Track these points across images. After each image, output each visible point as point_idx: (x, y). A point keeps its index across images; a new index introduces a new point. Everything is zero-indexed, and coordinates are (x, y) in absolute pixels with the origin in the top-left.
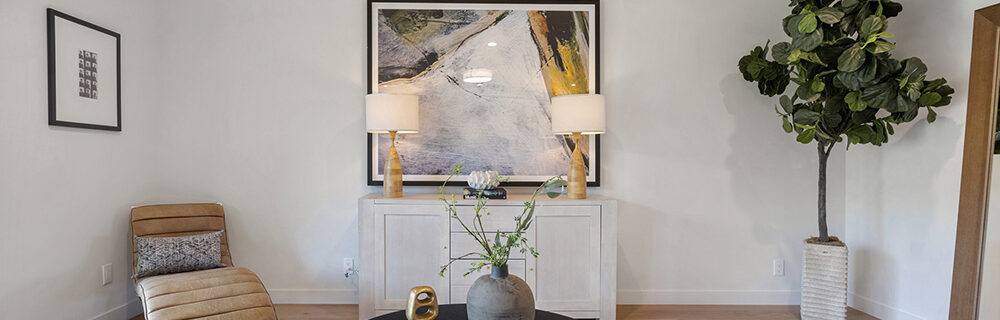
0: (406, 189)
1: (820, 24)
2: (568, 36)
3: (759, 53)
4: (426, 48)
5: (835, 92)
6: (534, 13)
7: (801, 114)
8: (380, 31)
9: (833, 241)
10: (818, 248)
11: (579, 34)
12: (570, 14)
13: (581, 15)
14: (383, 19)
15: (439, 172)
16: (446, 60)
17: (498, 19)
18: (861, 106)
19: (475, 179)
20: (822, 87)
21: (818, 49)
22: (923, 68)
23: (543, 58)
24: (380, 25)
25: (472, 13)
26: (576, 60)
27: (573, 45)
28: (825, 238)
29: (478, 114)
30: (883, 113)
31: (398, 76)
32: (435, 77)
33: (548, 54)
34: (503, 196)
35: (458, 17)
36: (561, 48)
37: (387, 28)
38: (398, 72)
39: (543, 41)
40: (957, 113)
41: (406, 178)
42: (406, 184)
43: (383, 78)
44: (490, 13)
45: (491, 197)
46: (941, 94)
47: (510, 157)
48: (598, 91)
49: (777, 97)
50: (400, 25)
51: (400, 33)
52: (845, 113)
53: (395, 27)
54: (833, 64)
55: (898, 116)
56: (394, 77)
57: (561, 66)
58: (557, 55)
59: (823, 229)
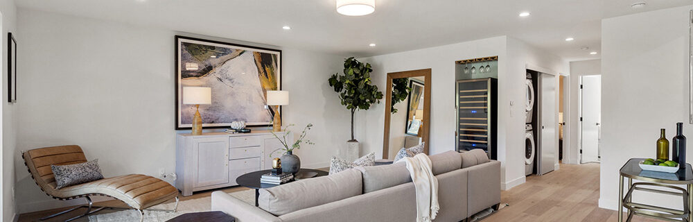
0: (204, 131)
1: (354, 73)
2: (270, 64)
3: (334, 77)
4: (207, 63)
5: (357, 93)
6: (256, 52)
7: (348, 99)
8: (182, 53)
9: (355, 141)
10: (351, 143)
11: (274, 64)
12: (270, 54)
13: (275, 56)
14: (184, 47)
15: (213, 122)
16: (217, 70)
17: (241, 54)
18: (363, 98)
19: (234, 125)
20: (354, 92)
21: (353, 80)
22: (377, 88)
23: (259, 72)
24: (182, 50)
25: (229, 49)
26: (273, 74)
27: (272, 68)
28: (353, 140)
29: (232, 95)
30: (368, 100)
31: (192, 76)
32: (212, 77)
33: (262, 71)
34: (249, 132)
35: (222, 51)
36: (267, 69)
37: (185, 52)
38: (192, 74)
39: (260, 65)
40: (383, 101)
41: (204, 125)
42: (204, 128)
43: (183, 76)
44: (237, 50)
45: (244, 132)
46: (380, 96)
47: (246, 115)
48: (281, 90)
49: (340, 93)
50: (193, 51)
51: (193, 55)
52: (359, 99)
53: (190, 51)
54: (357, 86)
55: (372, 102)
56: (190, 76)
57: (267, 76)
58: (265, 71)
59: (353, 137)
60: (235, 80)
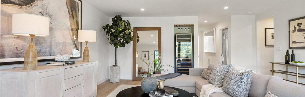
9: (117, 66)
11: (77, 9)
13: (78, 4)
23: (69, 14)
27: (76, 12)
36: (73, 12)
39: (69, 9)
45: (70, 64)
57: (73, 18)
58: (72, 14)
59: (116, 63)
60: (53, 17)
